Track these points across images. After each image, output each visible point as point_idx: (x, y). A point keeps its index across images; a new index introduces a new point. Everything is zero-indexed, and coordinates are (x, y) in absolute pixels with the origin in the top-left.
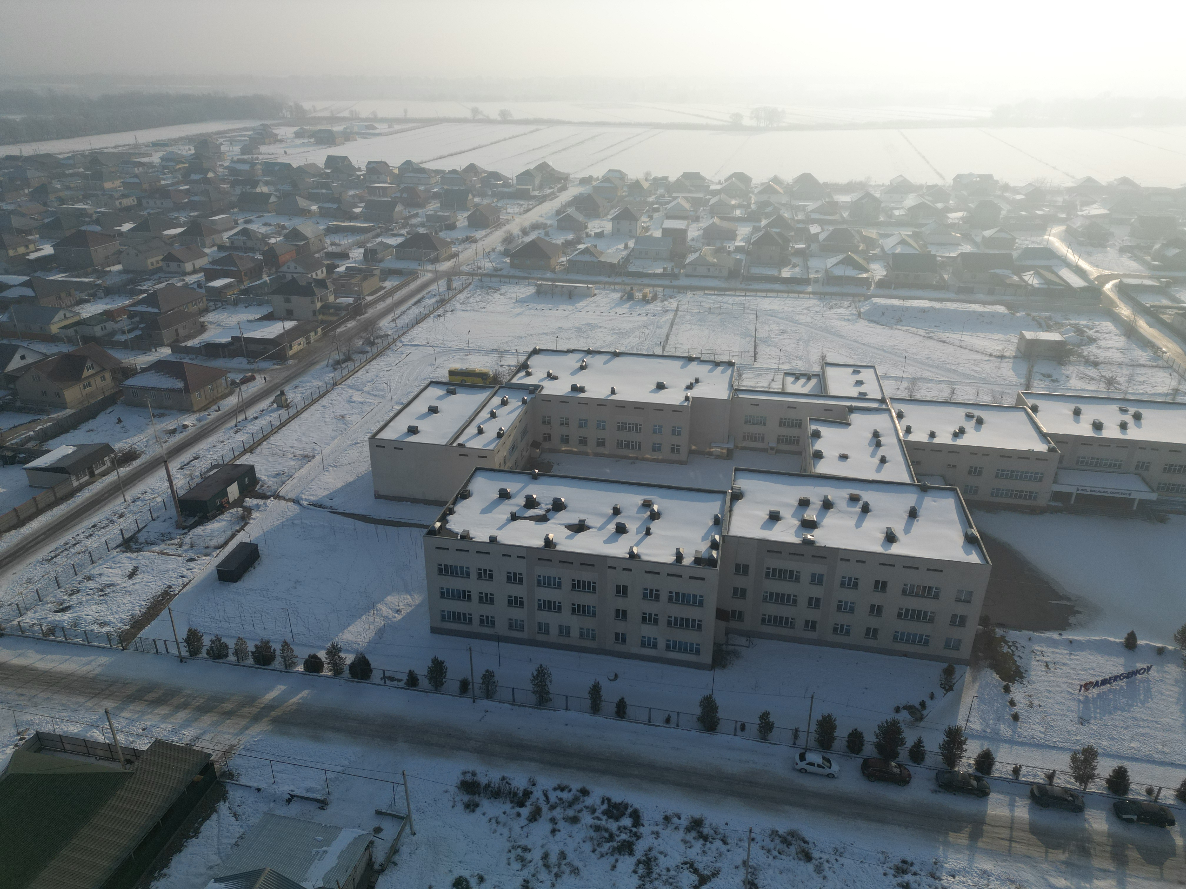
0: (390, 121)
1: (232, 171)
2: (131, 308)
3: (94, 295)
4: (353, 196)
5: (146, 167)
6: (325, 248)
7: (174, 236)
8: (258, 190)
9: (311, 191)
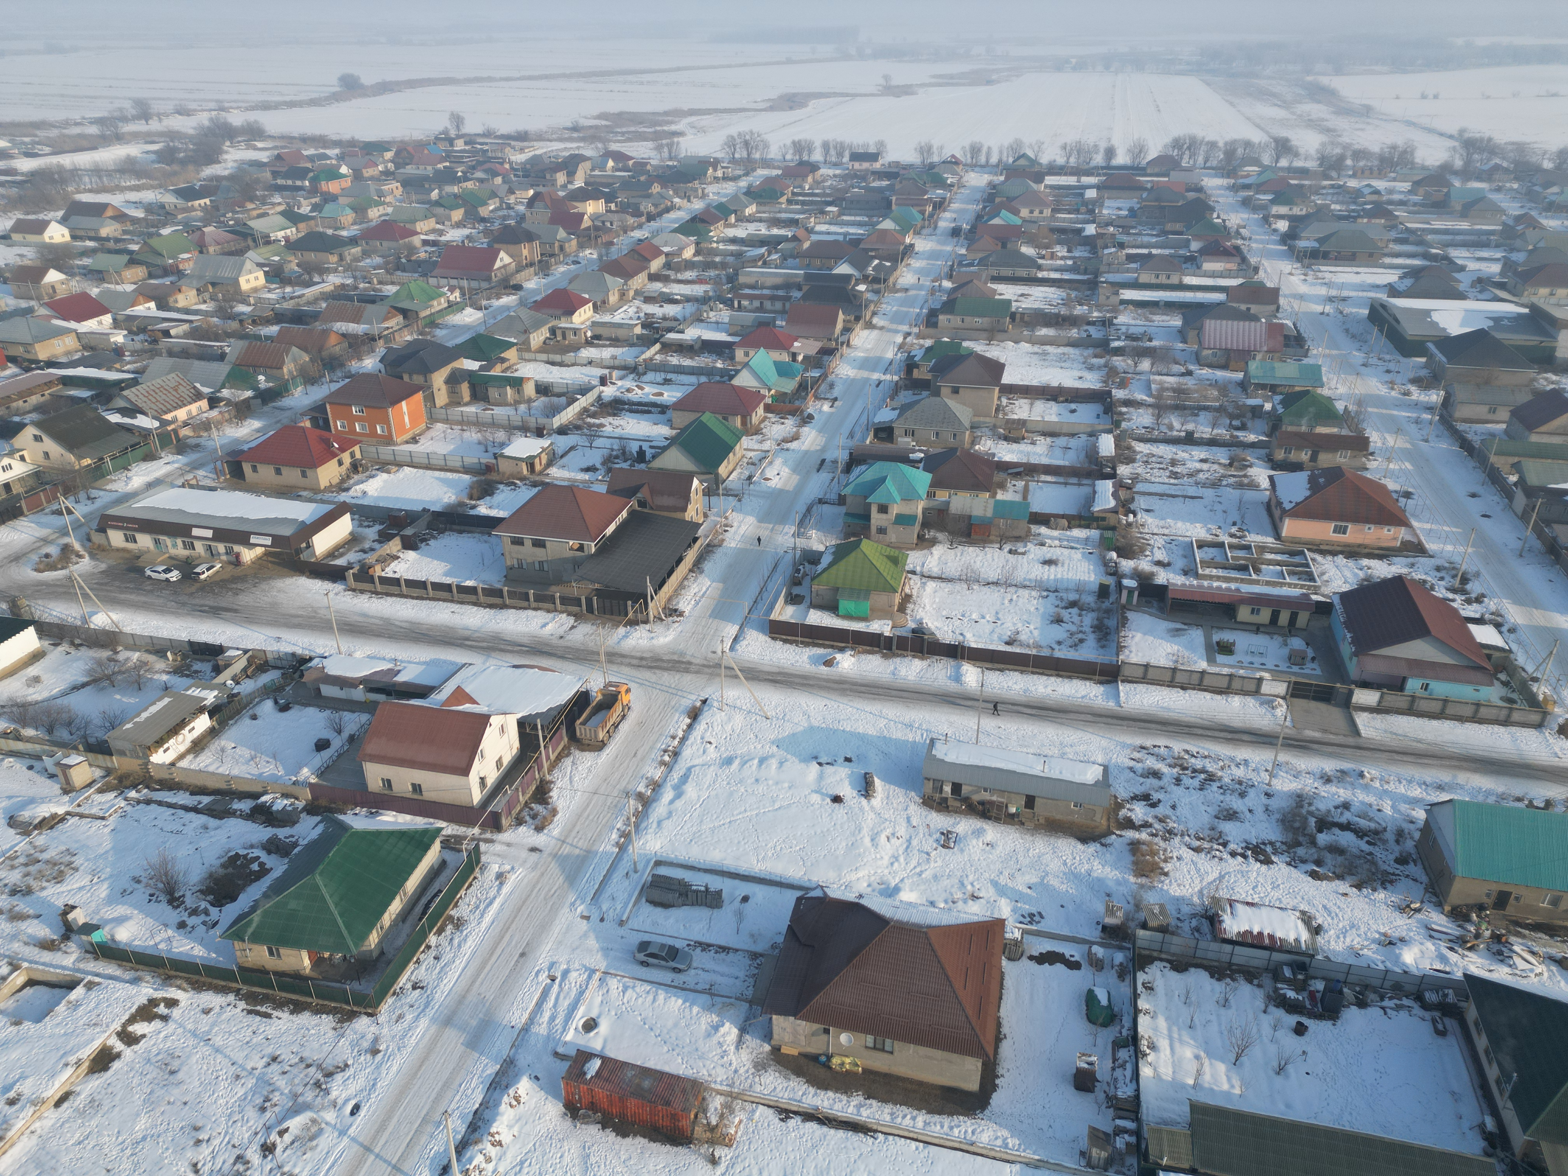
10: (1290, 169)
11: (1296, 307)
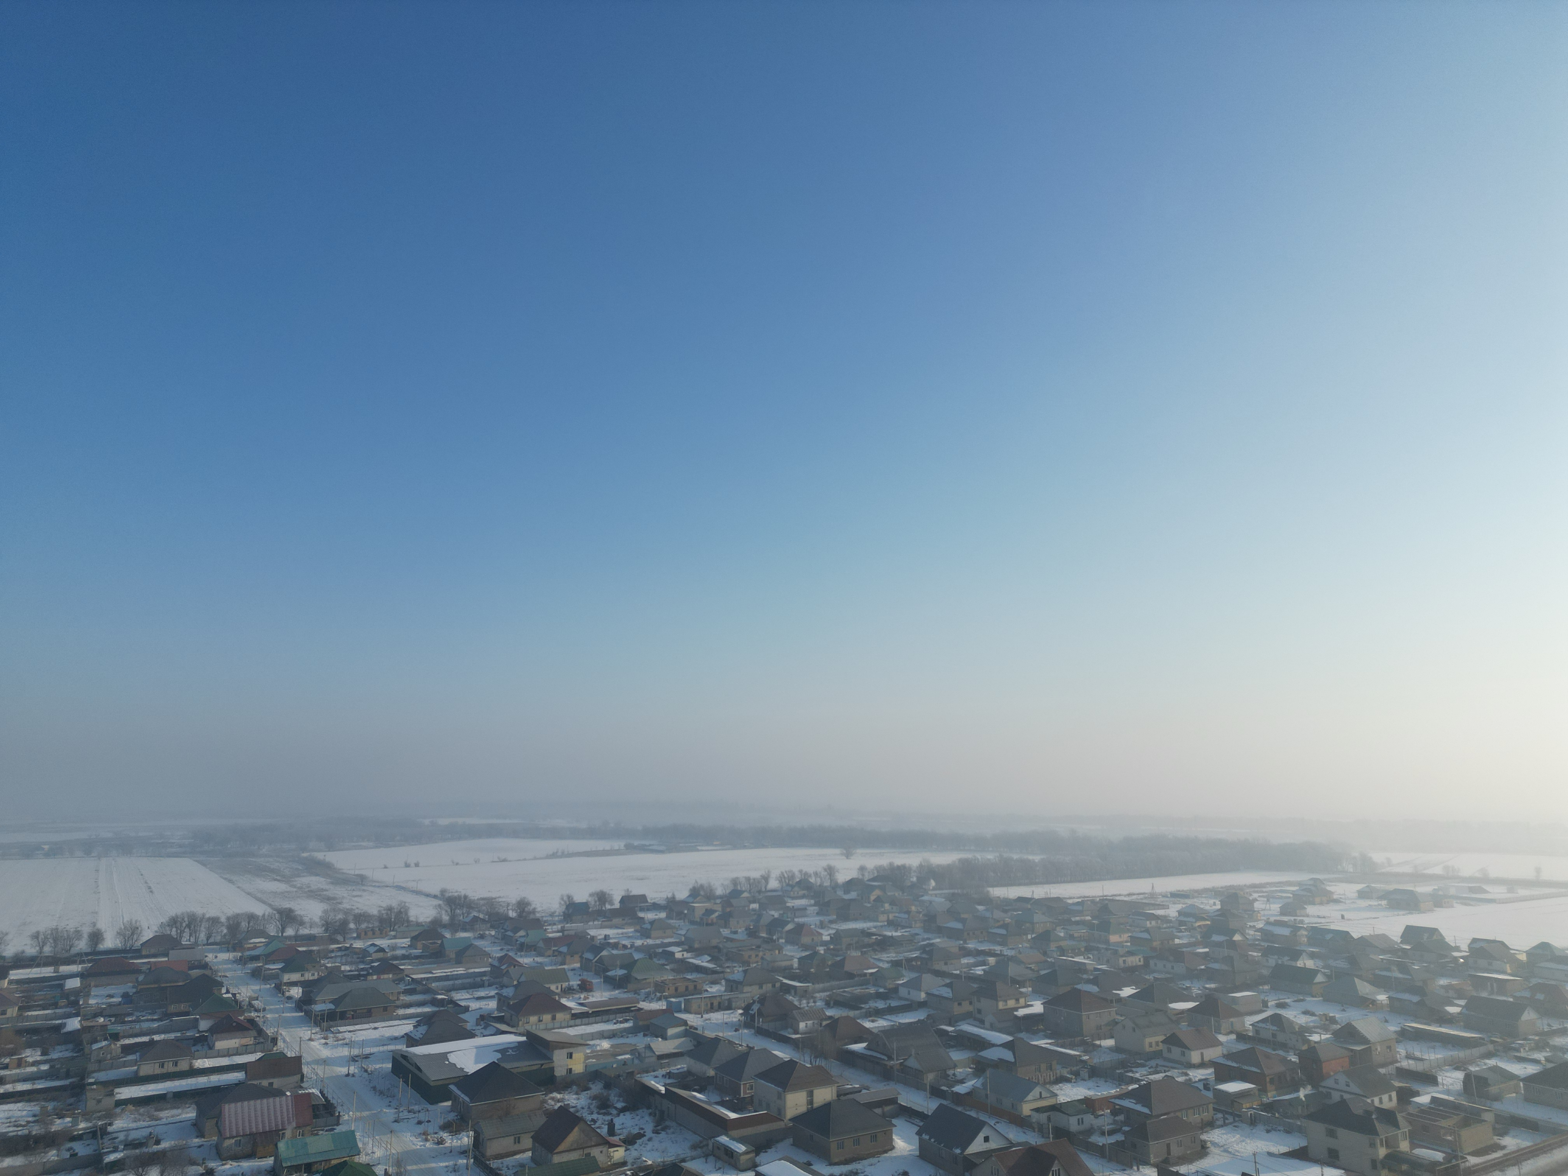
0: (1511, 884)
1: (1266, 935)
2: (1118, 1101)
3: (1077, 1074)
4: (1447, 988)
5: (1159, 921)
6: (1397, 1062)
7: (1182, 1012)
8: (1300, 964)
9: (1377, 972)
10: (297, 938)
11: (321, 1073)
